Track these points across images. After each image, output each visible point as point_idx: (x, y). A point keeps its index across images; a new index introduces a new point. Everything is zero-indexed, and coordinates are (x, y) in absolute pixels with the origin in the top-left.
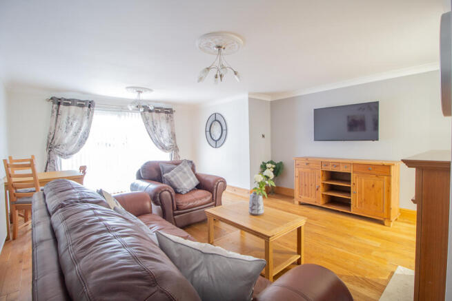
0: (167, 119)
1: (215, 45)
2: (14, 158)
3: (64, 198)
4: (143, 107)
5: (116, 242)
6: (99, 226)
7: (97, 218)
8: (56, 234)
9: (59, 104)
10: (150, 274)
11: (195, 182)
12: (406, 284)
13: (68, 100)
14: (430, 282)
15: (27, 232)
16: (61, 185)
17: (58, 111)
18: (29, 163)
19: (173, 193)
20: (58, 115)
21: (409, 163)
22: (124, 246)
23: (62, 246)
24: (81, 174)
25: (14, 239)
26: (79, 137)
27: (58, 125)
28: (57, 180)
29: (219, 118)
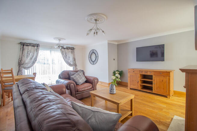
0: (72, 52)
1: (94, 19)
2: (3, 70)
3: (27, 87)
4: (61, 46)
5: (54, 107)
6: (45, 100)
7: (44, 96)
8: (25, 103)
9: (24, 45)
10: (72, 121)
11: (85, 80)
12: (178, 123)
13: (28, 44)
14: (192, 123)
15: (9, 102)
16: (26, 81)
17: (23, 48)
18: (10, 71)
19: (75, 85)
20: (23, 50)
21: (183, 70)
22: (58, 109)
23: (29, 109)
24: (34, 76)
25: (3, 106)
26: (33, 60)
27: (23, 54)
28: (23, 79)
29: (94, 51)
